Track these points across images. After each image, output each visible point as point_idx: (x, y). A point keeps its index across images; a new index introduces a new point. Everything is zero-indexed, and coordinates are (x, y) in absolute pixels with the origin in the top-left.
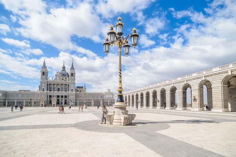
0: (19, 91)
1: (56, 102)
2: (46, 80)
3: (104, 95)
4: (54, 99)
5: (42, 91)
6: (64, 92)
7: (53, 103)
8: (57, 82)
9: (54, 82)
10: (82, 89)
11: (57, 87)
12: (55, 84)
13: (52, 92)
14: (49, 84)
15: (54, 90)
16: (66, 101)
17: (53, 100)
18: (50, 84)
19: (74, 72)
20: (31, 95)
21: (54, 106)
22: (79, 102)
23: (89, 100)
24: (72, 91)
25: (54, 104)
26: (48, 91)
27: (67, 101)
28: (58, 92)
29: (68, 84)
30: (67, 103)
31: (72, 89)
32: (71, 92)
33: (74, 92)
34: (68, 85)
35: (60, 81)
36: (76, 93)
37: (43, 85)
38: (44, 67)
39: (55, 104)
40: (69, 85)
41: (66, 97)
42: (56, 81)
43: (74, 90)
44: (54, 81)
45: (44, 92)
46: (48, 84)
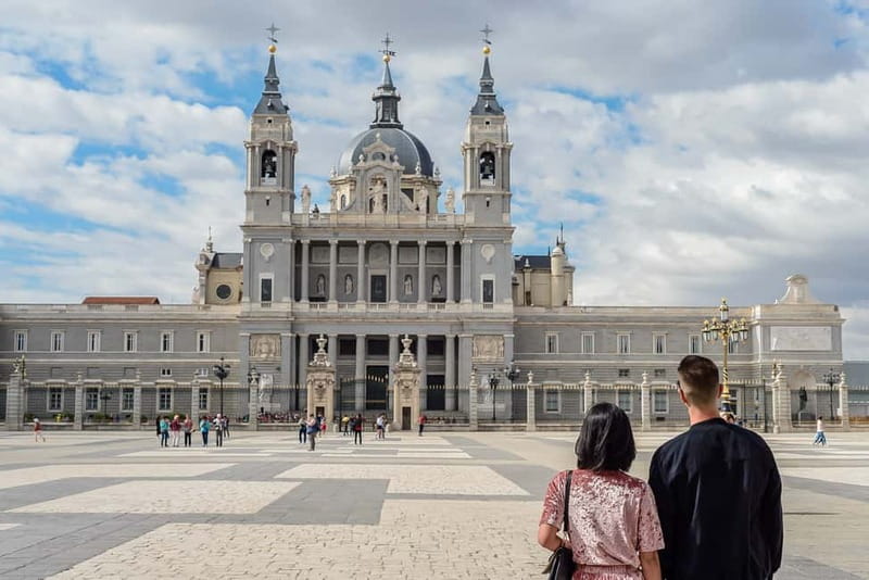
0: (92, 302)
1: (421, 391)
2: (286, 216)
3: (758, 331)
4: (407, 370)
5: (257, 306)
6: (422, 308)
7: (397, 402)
8: (367, 227)
9: (345, 226)
10: (541, 276)
11: (366, 270)
12: (354, 244)
14: (305, 242)
15: (345, 297)
16: (440, 380)
17: (403, 376)
18: (313, 244)
19: (504, 136)
21: (406, 427)
22: (538, 392)
23: (624, 373)
24: (488, 298)
25: (407, 412)
26: (298, 298)
27: (449, 385)
28: (377, 309)
29: (451, 243)
30: (449, 402)
31: (488, 285)
32: (479, 308)
33: (504, 307)
34: (457, 247)
35: (392, 219)
36: (521, 318)
37: (267, 251)
38: (272, 107)
39: (416, 403)
40: (465, 253)
41: (436, 346)
42: (361, 220)
43: (501, 289)
45: (275, 306)
46: (298, 246)
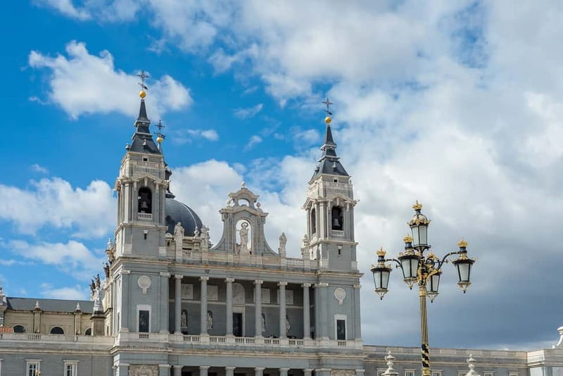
5: (136, 336)
6: (284, 343)
8: (235, 265)
9: (215, 263)
12: (223, 282)
13: (205, 339)
14: (179, 277)
18: (186, 280)
19: (350, 193)
20: (37, 362)
24: (341, 336)
26: (172, 331)
28: (244, 343)
29: (306, 285)
32: (334, 344)
33: (355, 345)
34: (313, 289)
35: (257, 260)
36: (370, 356)
37: (145, 283)
38: (147, 147)
42: (230, 258)
43: (352, 329)
44: (221, 257)
45: (152, 337)
46: (172, 281)
